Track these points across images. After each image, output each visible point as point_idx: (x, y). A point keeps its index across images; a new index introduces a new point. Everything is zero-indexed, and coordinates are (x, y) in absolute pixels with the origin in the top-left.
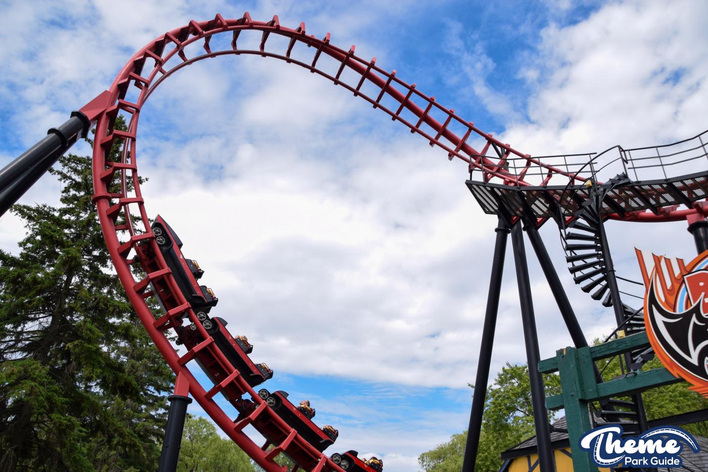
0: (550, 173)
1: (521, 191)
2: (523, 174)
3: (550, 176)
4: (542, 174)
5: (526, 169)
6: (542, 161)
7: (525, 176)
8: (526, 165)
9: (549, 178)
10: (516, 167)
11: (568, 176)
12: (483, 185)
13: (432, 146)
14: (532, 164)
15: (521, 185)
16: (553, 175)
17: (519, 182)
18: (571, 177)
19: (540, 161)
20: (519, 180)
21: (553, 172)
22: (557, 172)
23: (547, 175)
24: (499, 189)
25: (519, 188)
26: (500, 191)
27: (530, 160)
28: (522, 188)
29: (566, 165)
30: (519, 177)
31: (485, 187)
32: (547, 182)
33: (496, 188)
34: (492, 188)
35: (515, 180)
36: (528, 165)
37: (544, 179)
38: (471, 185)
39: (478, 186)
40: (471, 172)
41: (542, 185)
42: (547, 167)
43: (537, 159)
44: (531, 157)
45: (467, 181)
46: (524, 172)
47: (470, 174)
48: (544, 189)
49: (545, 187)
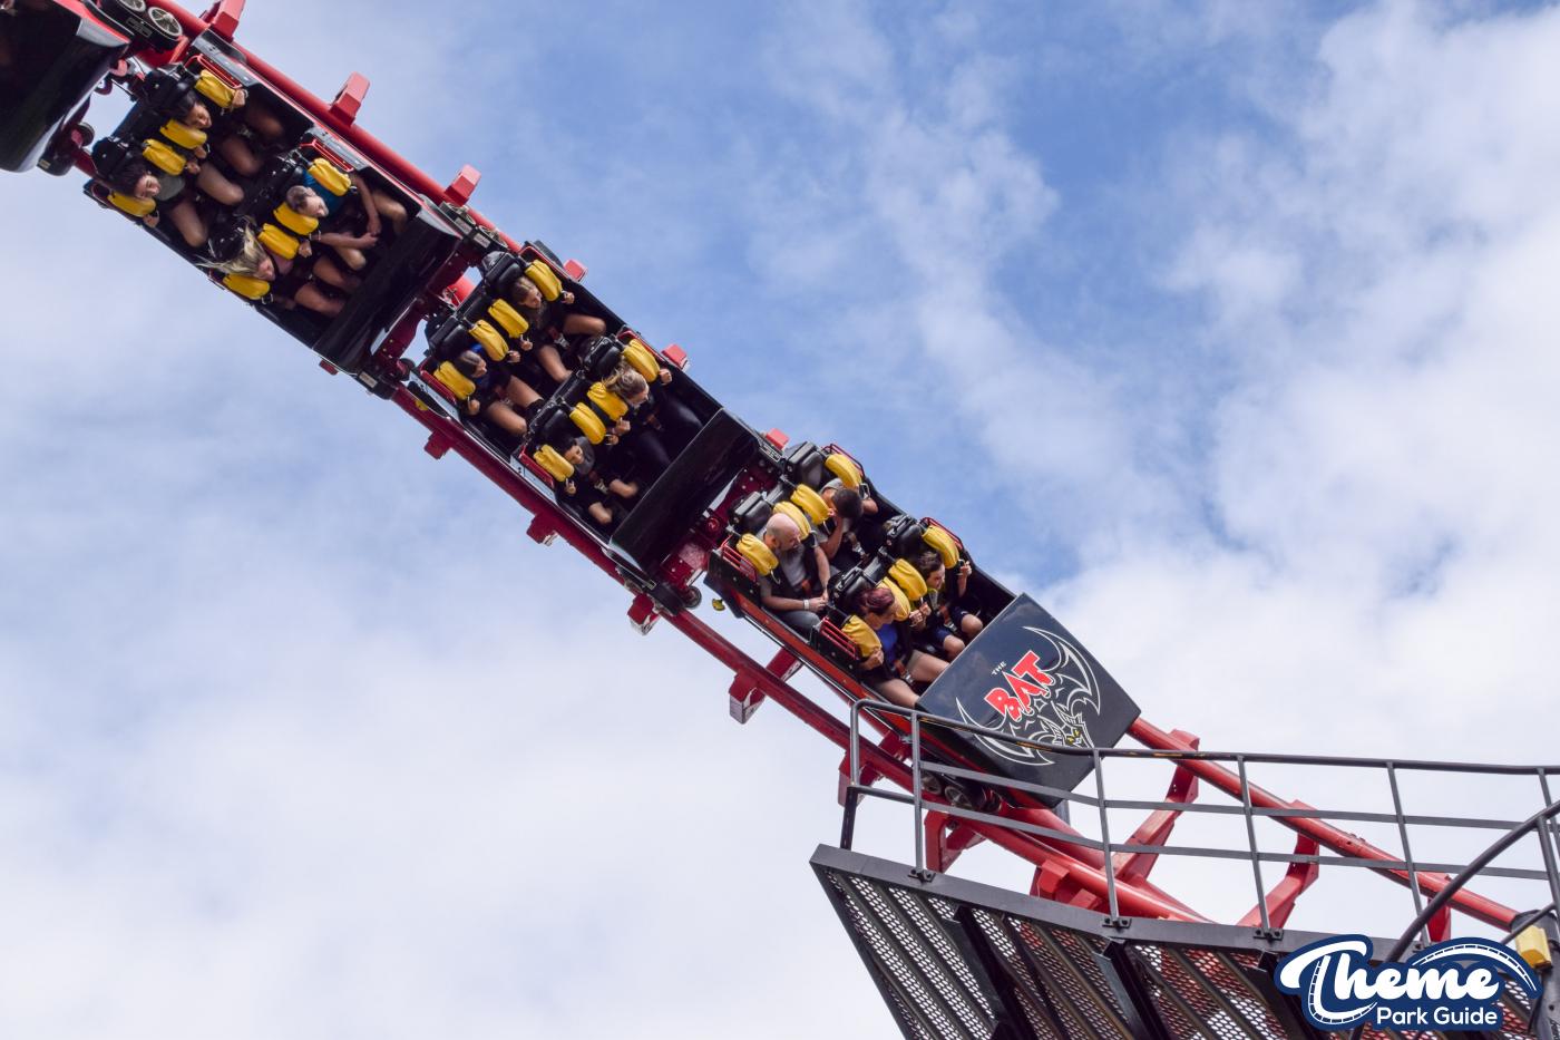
0: (1303, 859)
1: (1131, 942)
2: (1149, 846)
3: (1302, 872)
4: (1255, 856)
5: (1167, 814)
6: (1260, 777)
7: (1162, 858)
8: (1171, 794)
9: (1295, 883)
10: (1108, 796)
11: (1406, 882)
12: (915, 884)
13: (645, 630)
14: (1206, 792)
15: (1130, 908)
16: (1322, 868)
17: (1120, 886)
18: (1427, 890)
19: (1250, 777)
20: (1125, 876)
21: (1324, 851)
22: (1351, 853)
23: (1285, 866)
24: (1003, 918)
25: (1117, 926)
26: (1010, 932)
27: (1190, 770)
28: (1137, 929)
29: (1401, 819)
30: (1120, 860)
31: (923, 897)
32: (1286, 907)
33: (987, 910)
34: (965, 910)
35: (1100, 877)
36: (1181, 790)
37: (1266, 892)
38: (847, 876)
39: (883, 886)
40: (850, 800)
41: (1257, 921)
42: (1289, 818)
43: (1232, 767)
44: (1203, 748)
45: (822, 849)
46: (1153, 829)
47: (841, 810)
48: (1262, 946)
49: (1270, 938)
